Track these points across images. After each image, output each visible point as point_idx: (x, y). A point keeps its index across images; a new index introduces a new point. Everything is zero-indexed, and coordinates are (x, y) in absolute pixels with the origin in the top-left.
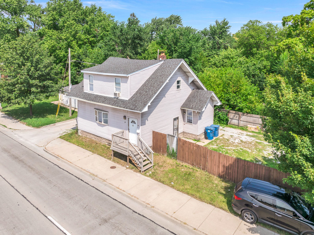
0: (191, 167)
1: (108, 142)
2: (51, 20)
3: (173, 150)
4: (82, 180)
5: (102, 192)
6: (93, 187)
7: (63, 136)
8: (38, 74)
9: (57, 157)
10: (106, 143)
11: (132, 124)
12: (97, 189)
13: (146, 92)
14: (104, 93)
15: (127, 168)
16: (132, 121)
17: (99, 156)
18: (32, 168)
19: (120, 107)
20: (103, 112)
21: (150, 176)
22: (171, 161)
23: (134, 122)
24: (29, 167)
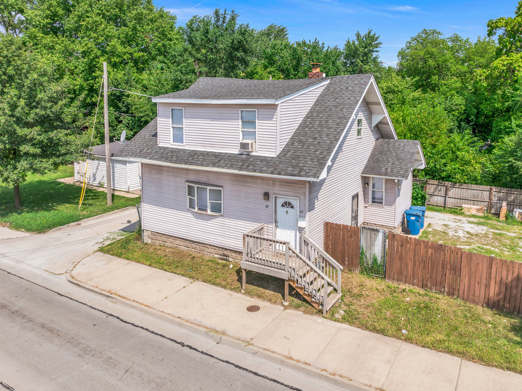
0: (422, 292)
1: (221, 252)
2: (47, 17)
3: (375, 260)
4: (191, 348)
5: (256, 374)
6: (228, 362)
7: (106, 246)
8: (36, 114)
9: (108, 296)
10: (216, 256)
11: (285, 209)
12: (240, 368)
13: (315, 138)
14: (212, 146)
15: (286, 308)
16: (286, 203)
17: (208, 285)
18: (51, 330)
19: (261, 172)
20: (209, 188)
21: (344, 320)
22: (373, 283)
23: (290, 204)
24: (43, 326)
